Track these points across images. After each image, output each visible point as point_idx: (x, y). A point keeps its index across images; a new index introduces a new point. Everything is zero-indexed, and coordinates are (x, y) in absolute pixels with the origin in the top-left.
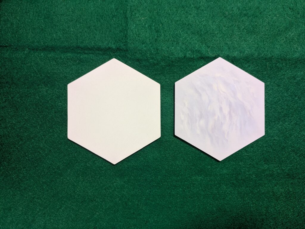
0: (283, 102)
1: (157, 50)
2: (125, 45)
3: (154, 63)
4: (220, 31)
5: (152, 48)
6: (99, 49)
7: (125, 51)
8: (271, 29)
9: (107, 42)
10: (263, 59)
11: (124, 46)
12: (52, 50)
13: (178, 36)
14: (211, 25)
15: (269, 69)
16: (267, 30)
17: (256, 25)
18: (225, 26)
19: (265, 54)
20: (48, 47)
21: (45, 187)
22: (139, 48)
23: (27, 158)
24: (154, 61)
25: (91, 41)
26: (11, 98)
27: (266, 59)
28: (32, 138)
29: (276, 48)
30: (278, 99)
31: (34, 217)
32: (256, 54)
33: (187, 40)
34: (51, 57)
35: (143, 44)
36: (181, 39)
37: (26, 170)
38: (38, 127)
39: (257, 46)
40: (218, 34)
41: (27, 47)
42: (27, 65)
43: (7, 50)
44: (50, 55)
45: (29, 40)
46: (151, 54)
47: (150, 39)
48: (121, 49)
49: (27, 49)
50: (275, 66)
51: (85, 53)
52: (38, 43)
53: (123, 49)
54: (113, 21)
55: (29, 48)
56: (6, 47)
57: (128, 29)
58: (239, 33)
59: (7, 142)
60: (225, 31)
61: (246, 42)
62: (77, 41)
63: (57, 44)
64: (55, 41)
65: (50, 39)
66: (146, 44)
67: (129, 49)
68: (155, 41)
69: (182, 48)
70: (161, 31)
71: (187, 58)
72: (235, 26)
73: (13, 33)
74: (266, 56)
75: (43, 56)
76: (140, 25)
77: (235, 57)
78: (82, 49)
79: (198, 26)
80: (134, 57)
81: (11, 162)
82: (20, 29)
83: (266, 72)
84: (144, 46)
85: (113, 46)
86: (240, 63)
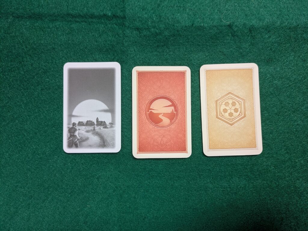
1: (160, 17)
2: (122, 11)
3: (156, 32)
6: (92, 16)
7: (122, 18)
9: (101, 9)
10: (287, 29)
11: (121, 13)
12: (39, 18)
15: (293, 40)
19: (289, 22)
20: (34, 14)
21: (29, 175)
22: (138, 15)
23: (10, 141)
24: (156, 30)
25: (84, 7)
27: (290, 28)
28: (16, 119)
30: (303, 76)
31: (17, 208)
32: (278, 23)
33: (196, 6)
34: (38, 26)
35: (143, 10)
36: (189, 4)
37: (9, 155)
38: (23, 106)
39: (280, 13)
41: (11, 15)
42: (11, 35)
44: (37, 24)
45: (13, 6)
46: (152, 22)
47: (151, 5)
48: (117, 17)
49: (11, 17)
50: (301, 37)
51: (77, 22)
52: (24, 9)
53: (120, 16)
55: (14, 15)
61: (266, 8)
62: (68, 8)
63: (44, 11)
64: (43, 8)
65: (37, 5)
66: (146, 10)
67: (127, 16)
68: (158, 7)
69: (190, 15)
71: (196, 26)
74: (290, 24)
75: (28, 25)
77: (253, 26)
78: (73, 16)
80: (132, 25)
83: (289, 44)
84: (144, 13)
85: (108, 12)
86: (259, 33)
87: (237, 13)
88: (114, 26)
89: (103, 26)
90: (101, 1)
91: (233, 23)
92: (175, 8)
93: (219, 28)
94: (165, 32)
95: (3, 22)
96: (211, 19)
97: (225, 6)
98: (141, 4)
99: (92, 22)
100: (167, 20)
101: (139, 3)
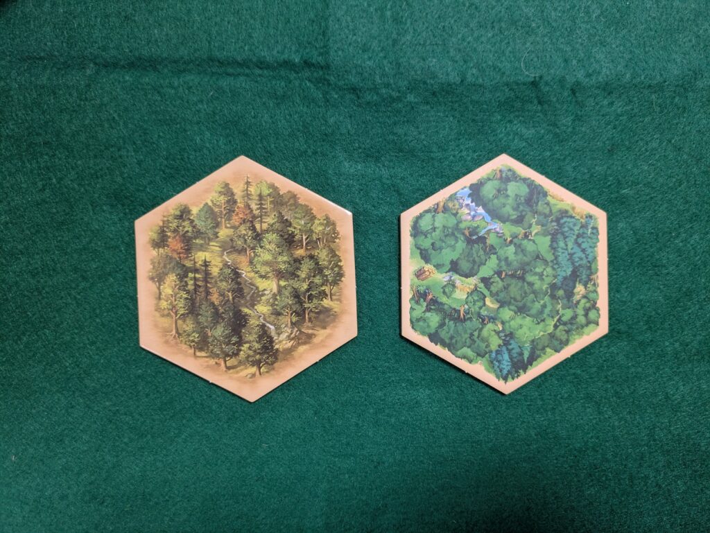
0: (689, 188)
1: (399, 65)
2: (321, 54)
3: (391, 97)
4: (544, 20)
5: (385, 62)
6: (262, 64)
7: (322, 68)
8: (662, 15)
9: (279, 48)
10: (644, 87)
11: (321, 58)
13: (447, 33)
14: (523, 7)
15: (657, 109)
16: (654, 18)
17: (628, 7)
18: (555, 10)
19: (647, 75)
20: (141, 59)
21: (141, 388)
22: (355, 62)
23: (98, 320)
24: (390, 91)
25: (243, 44)
26: (57, 179)
27: (650, 86)
28: (110, 274)
29: (674, 60)
30: (677, 180)
31: (118, 457)
32: (628, 76)
33: (469, 43)
34: (148, 84)
35: (364, 51)
36: (453, 39)
37: (98, 349)
39: (630, 56)
40: (539, 27)
41: (91, 60)
42: (93, 102)
43: (45, 67)
44: (147, 79)
45: (96, 42)
46: (383, 75)
47: (380, 41)
48: (313, 65)
49: (92, 65)
50: (672, 103)
51: (228, 74)
52: (118, 49)
53: (319, 63)
55: (97, 61)
56: (41, 58)
57: (330, 16)
58: (589, 26)
59: (51, 283)
60: (556, 21)
61: (605, 46)
62: (210, 45)
63: (162, 53)
64: (158, 46)
65: (146, 41)
66: (371, 51)
67: (331, 64)
68: (393, 45)
69: (457, 62)
70: (406, 20)
71: (469, 85)
72: (578, 10)
73: (57, 26)
74: (650, 79)
75: (129, 81)
76: (357, 6)
77: (578, 83)
78: (221, 63)
79: (492, 9)
80: (343, 82)
81: (61, 331)
82: (74, 17)
83: (650, 118)
84: (366, 57)
85: (293, 56)
86: (591, 96)
87: (548, 57)
88: (306, 84)
89: (283, 84)
90: (279, 33)
91: (541, 77)
92: (427, 48)
93: (514, 87)
94: (409, 95)
95: (76, 77)
96: (497, 70)
97: (525, 43)
98: (359, 40)
99: (260, 75)
100: (413, 73)
101: (355, 37)
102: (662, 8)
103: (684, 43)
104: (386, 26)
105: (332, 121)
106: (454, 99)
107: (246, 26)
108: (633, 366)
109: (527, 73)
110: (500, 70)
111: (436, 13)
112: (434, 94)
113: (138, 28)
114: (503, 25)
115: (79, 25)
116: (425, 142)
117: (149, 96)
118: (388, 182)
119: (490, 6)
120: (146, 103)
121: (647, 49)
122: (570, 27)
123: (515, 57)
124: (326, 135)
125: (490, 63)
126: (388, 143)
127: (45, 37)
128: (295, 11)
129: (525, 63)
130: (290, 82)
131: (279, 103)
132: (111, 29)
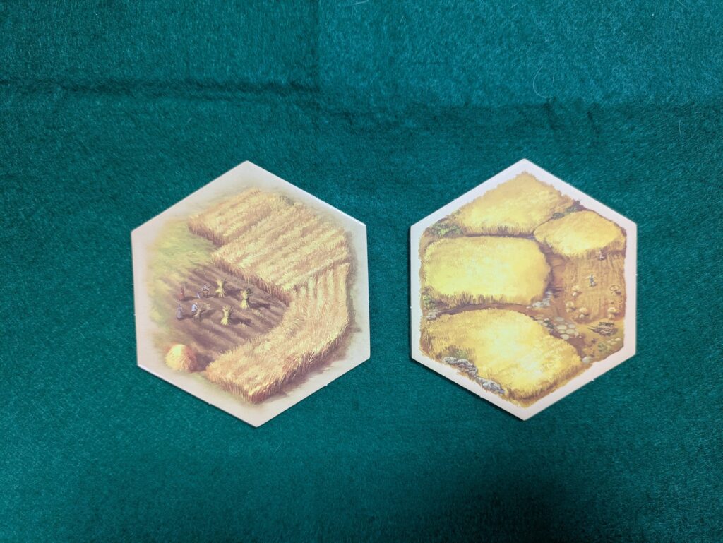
0: (714, 222)
1: (396, 86)
2: (311, 75)
3: (387, 122)
4: (558, 34)
5: (381, 83)
6: (245, 86)
7: (311, 91)
8: (691, 28)
9: (264, 68)
10: (669, 110)
11: (309, 79)
12: (124, 89)
13: (449, 50)
14: (535, 21)
15: (683, 134)
16: (682, 32)
17: (653, 19)
18: (571, 23)
19: (673, 96)
20: (112, 81)
21: (120, 438)
22: (347, 83)
23: (73, 366)
24: (387, 116)
25: (224, 65)
26: (25, 216)
27: (676, 108)
28: (85, 317)
29: (705, 78)
30: (700, 214)
31: (97, 510)
32: (651, 97)
33: (474, 61)
34: (120, 109)
35: (357, 71)
36: (457, 57)
37: (74, 396)
38: (97, 290)
39: (655, 75)
40: (552, 43)
41: (58, 83)
42: (61, 130)
43: (8, 92)
44: (120, 104)
45: (63, 64)
46: (379, 98)
47: (375, 60)
48: (301, 87)
49: (59, 89)
50: (700, 127)
51: (209, 98)
52: (87, 71)
53: (307, 85)
54: (278, 11)
55: (65, 84)
56: (5, 82)
57: (320, 31)
58: (608, 41)
60: (571, 35)
61: (626, 64)
62: (188, 66)
63: (135, 75)
64: (131, 67)
65: (118, 61)
66: (365, 71)
67: (321, 86)
68: (390, 64)
69: (460, 82)
70: (404, 35)
71: (474, 108)
72: (597, 23)
73: (20, 46)
74: (676, 101)
75: (99, 106)
76: (350, 20)
77: (596, 105)
78: (200, 86)
79: (501, 22)
80: (335, 107)
81: (35, 378)
82: (39, 36)
83: (674, 144)
84: (360, 77)
85: (280, 77)
86: (610, 119)
87: (563, 76)
88: (293, 109)
89: (268, 108)
90: (263, 51)
91: (555, 99)
92: (428, 67)
93: (524, 110)
94: (406, 120)
95: (42, 102)
96: (506, 91)
97: (537, 60)
98: (352, 59)
99: (243, 99)
100: (412, 95)
101: (348, 56)
102: (692, 20)
103: (716, 59)
104: (382, 43)
105: (321, 150)
106: (457, 125)
107: (228, 44)
108: (647, 416)
109: (538, 94)
110: (509, 91)
111: (438, 28)
112: (435, 118)
113: (109, 47)
114: (513, 41)
115: (44, 44)
116: (425, 172)
117: (122, 123)
118: (384, 216)
119: (498, 19)
120: (118, 131)
121: (673, 66)
122: (587, 43)
123: (525, 76)
124: (315, 164)
125: (498, 83)
126: (384, 173)
127: (7, 58)
128: (282, 28)
129: (537, 83)
130: (276, 107)
131: (264, 129)
132: (80, 48)
